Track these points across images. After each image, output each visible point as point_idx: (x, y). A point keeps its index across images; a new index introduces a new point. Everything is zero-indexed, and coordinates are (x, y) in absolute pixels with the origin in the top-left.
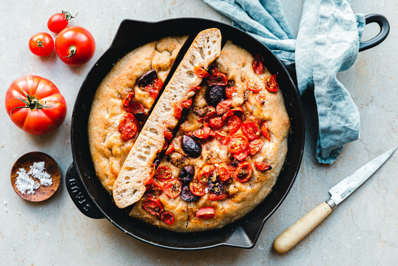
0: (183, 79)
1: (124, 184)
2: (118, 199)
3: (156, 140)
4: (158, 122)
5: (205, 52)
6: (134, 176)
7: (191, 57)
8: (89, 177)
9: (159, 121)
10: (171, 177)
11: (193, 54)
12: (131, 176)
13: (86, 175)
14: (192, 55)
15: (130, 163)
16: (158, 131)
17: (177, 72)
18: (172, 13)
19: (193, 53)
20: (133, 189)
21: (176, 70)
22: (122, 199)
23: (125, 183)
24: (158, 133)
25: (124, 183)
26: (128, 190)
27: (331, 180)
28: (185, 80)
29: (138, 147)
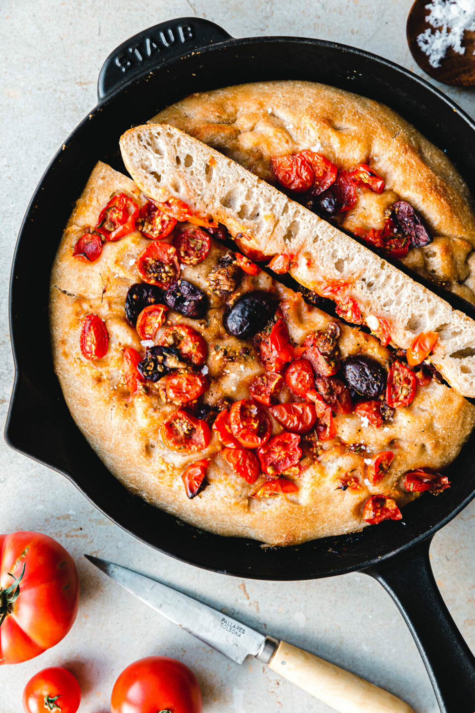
0: (408, 305)
1: (176, 151)
2: (142, 135)
3: (272, 234)
4: (314, 242)
5: (469, 361)
6: (192, 177)
7: (458, 327)
8: (194, 75)
9: (316, 244)
10: (184, 263)
11: (464, 332)
12: (194, 170)
13: (201, 66)
14: (463, 329)
15: (222, 170)
16: (292, 239)
17: (424, 291)
18: (3, 397)
19: (466, 332)
20: (163, 172)
21: (428, 291)
22: (140, 145)
23: (178, 155)
24: (287, 240)
25: (178, 152)
26: (160, 160)
27: (368, 21)
28: (406, 310)
29: (259, 193)
